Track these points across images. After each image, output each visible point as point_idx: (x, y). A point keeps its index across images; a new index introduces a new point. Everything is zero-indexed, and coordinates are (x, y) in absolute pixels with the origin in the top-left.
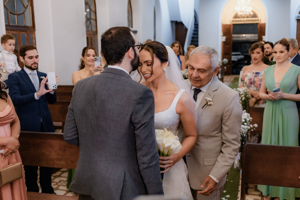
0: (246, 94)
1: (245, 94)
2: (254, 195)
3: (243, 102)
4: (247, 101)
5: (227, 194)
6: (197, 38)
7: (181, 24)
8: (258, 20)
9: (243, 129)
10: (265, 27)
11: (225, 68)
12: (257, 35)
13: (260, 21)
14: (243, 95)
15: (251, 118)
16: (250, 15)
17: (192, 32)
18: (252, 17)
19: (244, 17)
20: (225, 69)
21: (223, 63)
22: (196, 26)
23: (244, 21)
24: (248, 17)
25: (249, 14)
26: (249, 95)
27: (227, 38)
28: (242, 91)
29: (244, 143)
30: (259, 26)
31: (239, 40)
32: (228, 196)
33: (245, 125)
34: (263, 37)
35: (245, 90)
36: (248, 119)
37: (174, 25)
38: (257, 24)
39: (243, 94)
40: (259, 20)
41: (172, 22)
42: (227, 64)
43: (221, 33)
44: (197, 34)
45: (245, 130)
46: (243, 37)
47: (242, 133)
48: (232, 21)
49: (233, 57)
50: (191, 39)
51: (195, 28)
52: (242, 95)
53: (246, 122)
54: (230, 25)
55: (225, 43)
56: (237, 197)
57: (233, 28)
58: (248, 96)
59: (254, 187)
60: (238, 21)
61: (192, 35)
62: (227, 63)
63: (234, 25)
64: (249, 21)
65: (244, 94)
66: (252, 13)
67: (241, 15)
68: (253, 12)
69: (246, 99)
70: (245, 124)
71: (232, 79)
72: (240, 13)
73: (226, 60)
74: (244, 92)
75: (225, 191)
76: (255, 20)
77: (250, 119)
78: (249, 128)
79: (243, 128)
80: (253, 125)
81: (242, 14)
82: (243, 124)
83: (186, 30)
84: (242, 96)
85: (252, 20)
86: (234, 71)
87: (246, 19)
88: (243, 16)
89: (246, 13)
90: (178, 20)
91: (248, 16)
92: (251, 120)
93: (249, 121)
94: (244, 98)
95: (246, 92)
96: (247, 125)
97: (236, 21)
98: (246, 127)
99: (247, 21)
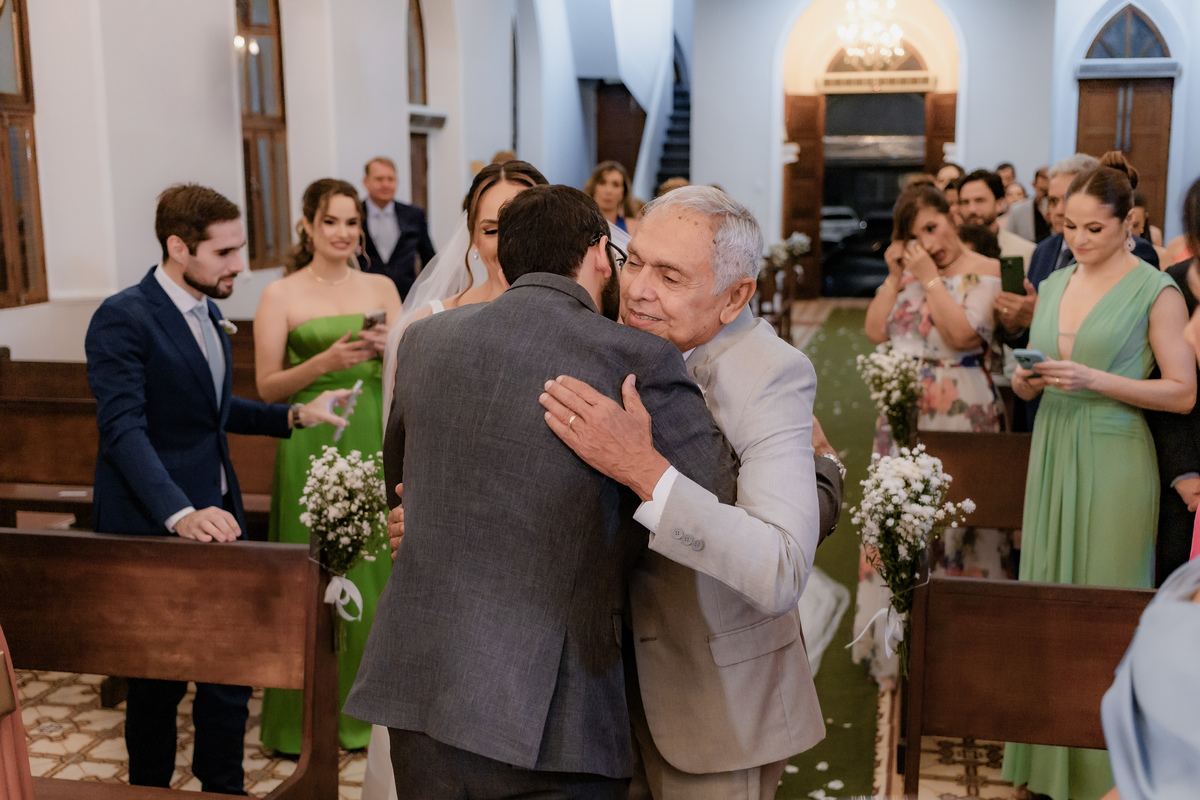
0: (906, 376)
1: (901, 377)
2: (937, 778)
3: (893, 408)
4: (909, 405)
5: (830, 775)
6: (687, 148)
7: (621, 89)
8: (925, 80)
9: (916, 522)
10: (953, 109)
11: (799, 269)
12: (921, 140)
13: (936, 82)
14: (895, 383)
15: (949, 478)
16: (894, 58)
17: (666, 124)
18: (902, 68)
19: (870, 69)
20: (797, 275)
21: (790, 251)
22: (680, 101)
23: (870, 82)
24: (885, 68)
25: (890, 55)
26: (915, 381)
27: (802, 148)
28: (891, 364)
29: (917, 576)
30: (928, 102)
31: (847, 159)
32: (836, 785)
33: (923, 504)
34: (948, 147)
35: (900, 363)
36: (935, 482)
37: (592, 96)
38: (923, 95)
39: (892, 379)
40: (931, 81)
41: (583, 82)
42: (805, 255)
43: (779, 131)
44: (686, 133)
45: (924, 526)
46: (867, 146)
47: (914, 537)
48: (821, 82)
49: (826, 225)
50: (659, 152)
51: (676, 107)
52: (889, 380)
53: (926, 491)
54: (813, 99)
55: (794, 172)
56: (874, 788)
57: (829, 110)
58: (912, 385)
59: (937, 748)
60: (849, 82)
61: (663, 138)
62: (806, 249)
63: (830, 97)
64: (892, 81)
65: (897, 378)
66: (900, 52)
67: (861, 61)
68: (906, 46)
69: (904, 397)
70: (925, 498)
71: (824, 316)
72: (853, 53)
73: (800, 239)
74: (898, 371)
75: (822, 766)
76: (915, 81)
77: (945, 481)
78: (941, 514)
79: (918, 515)
80: (955, 506)
81: (860, 53)
82: (917, 502)
83: (642, 115)
84: (889, 387)
85: (903, 81)
86: (830, 281)
87: (876, 75)
88: (868, 63)
89: (877, 52)
90: (608, 75)
91: (888, 62)
92: (947, 486)
93: (940, 488)
94: (896, 395)
95: (907, 370)
96: (932, 504)
97: (838, 82)
98: (928, 511)
99: (882, 82)
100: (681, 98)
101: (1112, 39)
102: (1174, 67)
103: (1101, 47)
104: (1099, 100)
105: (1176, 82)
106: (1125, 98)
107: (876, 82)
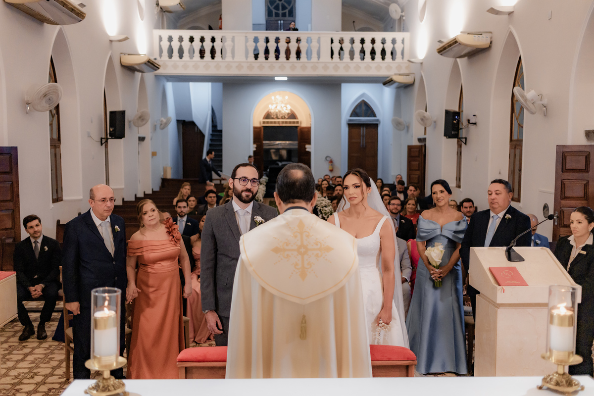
7: (192, 124)
8: (298, 122)
10: (309, 132)
12: (296, 142)
13: (301, 123)
16: (287, 114)
18: (289, 118)
19: (279, 118)
23: (279, 122)
24: (284, 118)
27: (257, 145)
30: (298, 129)
34: (307, 146)
37: (181, 126)
38: (296, 127)
40: (299, 123)
41: (178, 121)
43: (252, 139)
48: (262, 123)
54: (259, 128)
57: (264, 132)
60: (271, 123)
63: (265, 127)
64: (286, 122)
66: (289, 112)
72: (272, 112)
76: (294, 122)
85: (290, 122)
87: (281, 120)
90: (187, 119)
91: (285, 116)
97: (268, 122)
99: (283, 122)
100: (214, 126)
101: (358, 111)
102: (378, 120)
103: (355, 113)
104: (355, 131)
105: (379, 125)
106: (363, 130)
107: (281, 123)
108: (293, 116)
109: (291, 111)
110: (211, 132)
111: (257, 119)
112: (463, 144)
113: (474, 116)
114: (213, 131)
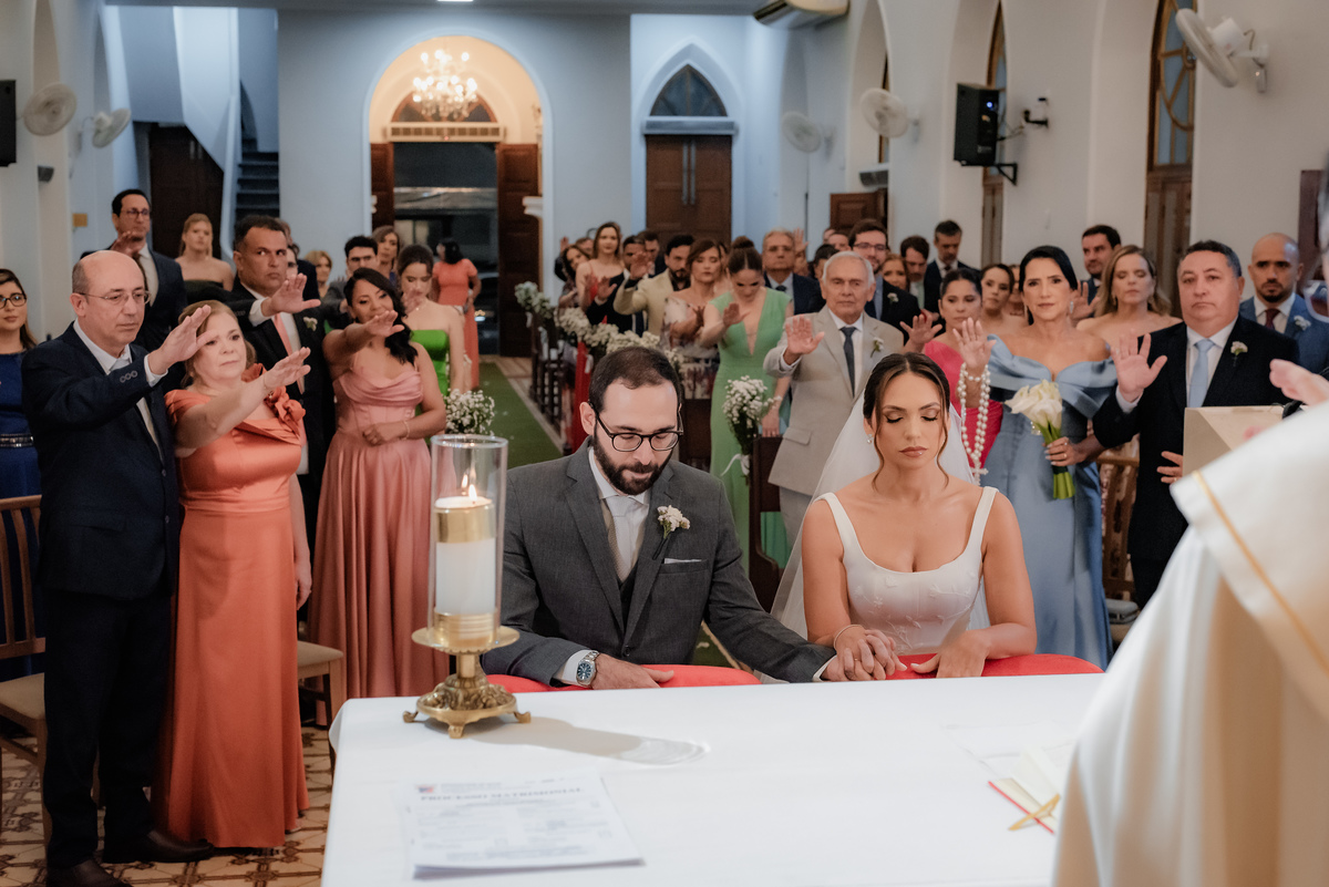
7: (183, 134)
8: (496, 131)
12: (490, 191)
13: (505, 134)
18: (471, 118)
23: (439, 132)
27: (380, 198)
30: (498, 152)
37: (146, 141)
38: (491, 146)
40: (501, 132)
41: (138, 125)
48: (389, 132)
54: (385, 148)
57: (397, 159)
60: (418, 132)
63: (398, 145)
64: (462, 132)
72: (420, 98)
76: (485, 132)
85: (474, 132)
87: (445, 125)
90: (164, 118)
97: (407, 131)
99: (452, 131)
100: (248, 140)
101: (673, 97)
102: (731, 125)
103: (663, 104)
104: (667, 154)
105: (734, 140)
106: (689, 155)
107: (446, 132)
108: (480, 112)
109: (479, 97)
110: (240, 160)
111: (378, 123)
112: (1007, 183)
113: (1042, 99)
114: (245, 155)
